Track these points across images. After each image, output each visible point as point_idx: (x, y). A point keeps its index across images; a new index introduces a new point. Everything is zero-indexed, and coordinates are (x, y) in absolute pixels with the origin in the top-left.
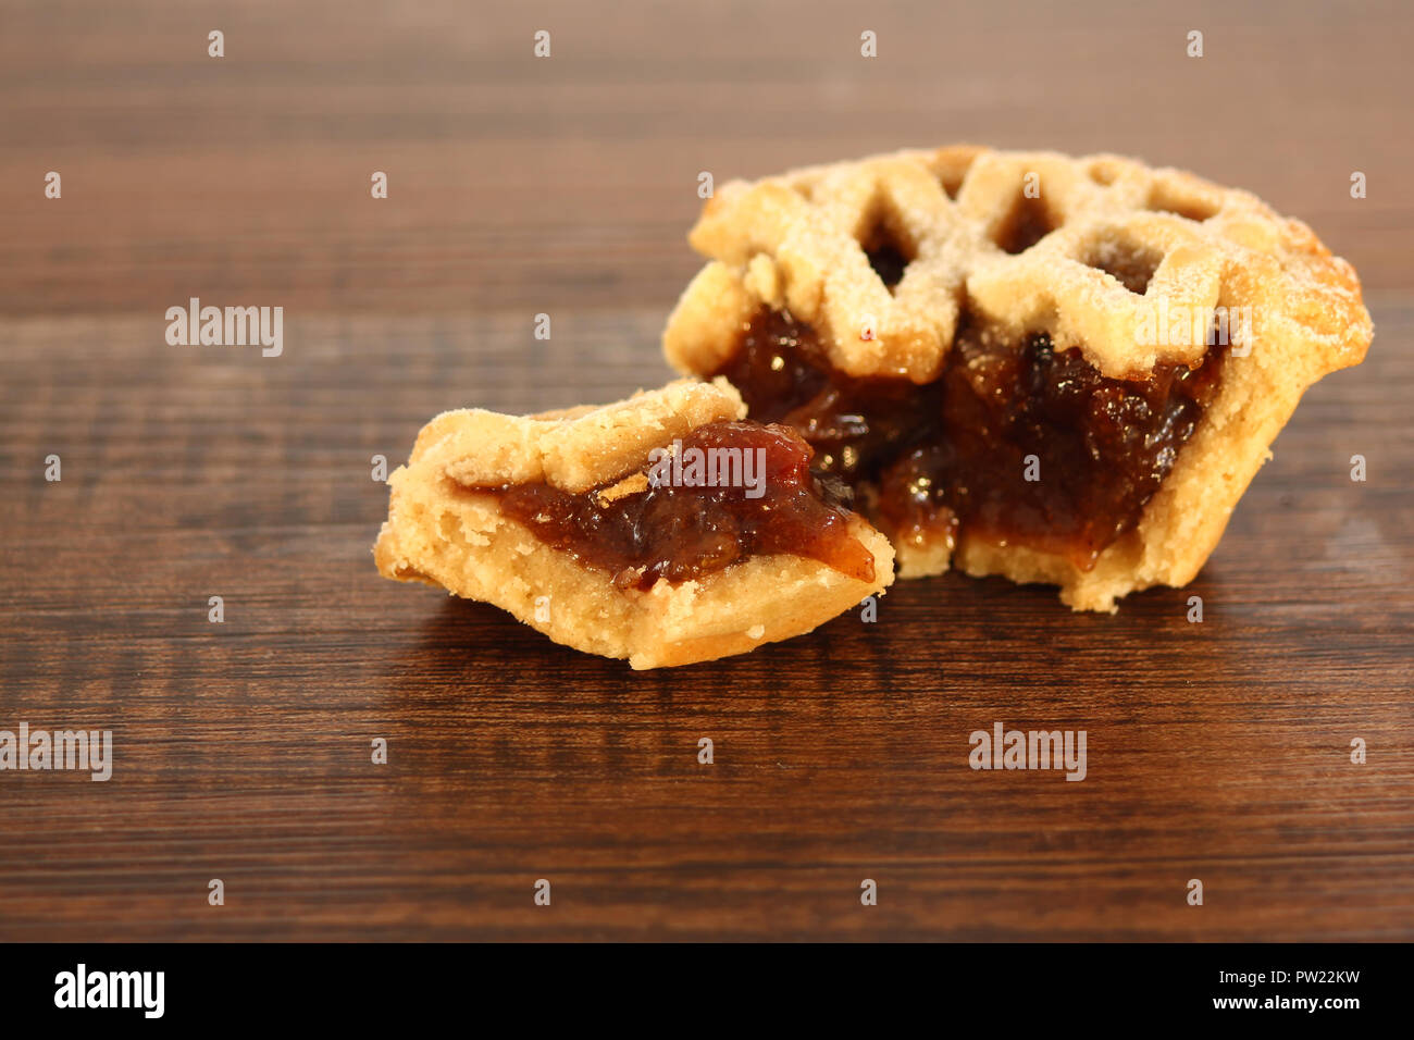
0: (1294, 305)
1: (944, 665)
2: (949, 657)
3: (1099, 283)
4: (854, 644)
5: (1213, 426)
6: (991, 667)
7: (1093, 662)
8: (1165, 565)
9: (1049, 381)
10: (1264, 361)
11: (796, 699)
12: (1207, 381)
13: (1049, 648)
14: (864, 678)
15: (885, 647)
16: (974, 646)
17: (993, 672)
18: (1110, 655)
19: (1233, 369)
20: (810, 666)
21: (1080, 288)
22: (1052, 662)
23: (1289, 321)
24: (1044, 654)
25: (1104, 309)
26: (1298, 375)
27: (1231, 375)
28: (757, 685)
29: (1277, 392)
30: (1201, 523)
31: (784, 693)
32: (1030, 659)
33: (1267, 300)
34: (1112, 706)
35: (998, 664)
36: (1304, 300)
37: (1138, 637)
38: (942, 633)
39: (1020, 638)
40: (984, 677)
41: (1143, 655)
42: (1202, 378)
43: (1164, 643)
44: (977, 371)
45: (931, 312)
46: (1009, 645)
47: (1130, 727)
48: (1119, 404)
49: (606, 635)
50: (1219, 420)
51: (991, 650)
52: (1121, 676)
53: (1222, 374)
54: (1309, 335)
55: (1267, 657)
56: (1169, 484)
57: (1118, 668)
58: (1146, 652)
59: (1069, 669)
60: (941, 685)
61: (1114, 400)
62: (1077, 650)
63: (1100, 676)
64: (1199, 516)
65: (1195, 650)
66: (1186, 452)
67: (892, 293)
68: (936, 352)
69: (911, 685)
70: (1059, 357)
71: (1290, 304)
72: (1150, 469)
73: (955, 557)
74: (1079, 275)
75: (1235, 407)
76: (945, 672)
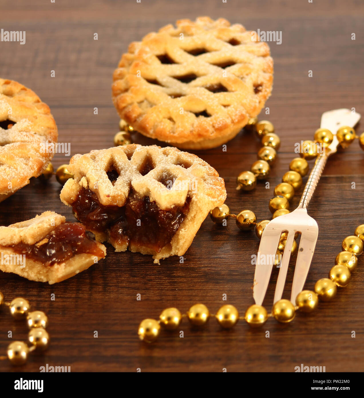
0: (206, 191)
1: (120, 284)
2: (121, 282)
3: (160, 187)
4: (98, 278)
5: (188, 219)
6: (131, 285)
7: (155, 284)
8: (177, 251)
9: (149, 208)
10: (199, 205)
11: (83, 294)
12: (186, 209)
13: (145, 280)
14: (100, 288)
15: (106, 279)
16: (127, 279)
17: (131, 286)
18: (159, 282)
19: (192, 206)
20: (87, 284)
21: (155, 187)
22: (145, 284)
23: (205, 195)
24: (144, 281)
25: (160, 193)
26: (207, 208)
27: (192, 208)
28: (74, 290)
29: (202, 212)
30: (185, 242)
31: (80, 292)
32: (140, 283)
33: (200, 190)
34: (157, 296)
35: (132, 284)
36: (209, 190)
37: (167, 276)
38: (120, 275)
39: (139, 277)
40: (128, 287)
41: (167, 282)
42: (185, 208)
43: (173, 278)
44: (132, 205)
45: (123, 190)
46: (136, 279)
47: (161, 301)
48: (164, 215)
49: (42, 277)
50: (189, 218)
51: (131, 280)
52: (161, 287)
53: (189, 207)
54: (210, 199)
55: (197, 282)
56: (177, 233)
57: (161, 285)
58: (168, 281)
59: (149, 285)
60: (118, 290)
61: (163, 214)
62: (152, 280)
63: (156, 287)
64: (184, 240)
65: (180, 280)
66: (181, 225)
67: (114, 185)
68: (124, 199)
69: (111, 290)
70: (152, 203)
71: (205, 191)
72: (173, 229)
73: (128, 247)
74: (155, 184)
75: (193, 215)
76: (119, 286)
